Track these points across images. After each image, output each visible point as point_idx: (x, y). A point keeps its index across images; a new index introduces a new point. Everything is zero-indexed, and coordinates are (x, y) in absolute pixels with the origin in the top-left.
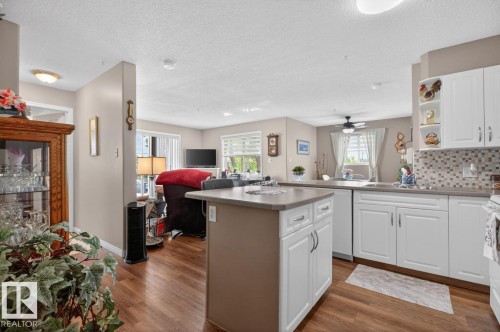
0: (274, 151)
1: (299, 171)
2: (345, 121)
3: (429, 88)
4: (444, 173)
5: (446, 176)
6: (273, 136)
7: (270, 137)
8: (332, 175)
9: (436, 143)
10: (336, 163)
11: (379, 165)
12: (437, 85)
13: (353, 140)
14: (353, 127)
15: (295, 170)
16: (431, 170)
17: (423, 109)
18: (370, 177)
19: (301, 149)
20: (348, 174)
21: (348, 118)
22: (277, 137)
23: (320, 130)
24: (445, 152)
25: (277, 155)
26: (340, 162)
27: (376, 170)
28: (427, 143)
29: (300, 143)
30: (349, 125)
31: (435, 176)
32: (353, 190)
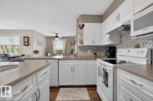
0: (26, 44)
1: (36, 52)
2: (56, 35)
3: (81, 26)
4: (84, 52)
5: (85, 53)
6: (26, 37)
7: (24, 37)
8: (51, 53)
9: (82, 43)
10: (53, 49)
11: (65, 50)
12: (83, 25)
13: (58, 42)
14: (58, 37)
15: (34, 52)
16: (81, 52)
17: (79, 33)
18: (63, 54)
19: (40, 44)
20: (56, 53)
21: (57, 34)
22: (28, 38)
23: (47, 37)
24: (84, 46)
25: (28, 45)
26: (54, 49)
27: (65, 52)
28: (80, 43)
29: (39, 41)
30: (57, 37)
31: (82, 53)
32: (59, 59)
